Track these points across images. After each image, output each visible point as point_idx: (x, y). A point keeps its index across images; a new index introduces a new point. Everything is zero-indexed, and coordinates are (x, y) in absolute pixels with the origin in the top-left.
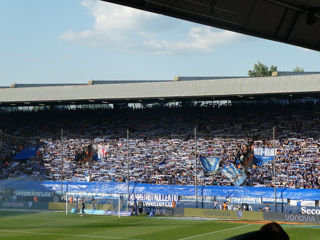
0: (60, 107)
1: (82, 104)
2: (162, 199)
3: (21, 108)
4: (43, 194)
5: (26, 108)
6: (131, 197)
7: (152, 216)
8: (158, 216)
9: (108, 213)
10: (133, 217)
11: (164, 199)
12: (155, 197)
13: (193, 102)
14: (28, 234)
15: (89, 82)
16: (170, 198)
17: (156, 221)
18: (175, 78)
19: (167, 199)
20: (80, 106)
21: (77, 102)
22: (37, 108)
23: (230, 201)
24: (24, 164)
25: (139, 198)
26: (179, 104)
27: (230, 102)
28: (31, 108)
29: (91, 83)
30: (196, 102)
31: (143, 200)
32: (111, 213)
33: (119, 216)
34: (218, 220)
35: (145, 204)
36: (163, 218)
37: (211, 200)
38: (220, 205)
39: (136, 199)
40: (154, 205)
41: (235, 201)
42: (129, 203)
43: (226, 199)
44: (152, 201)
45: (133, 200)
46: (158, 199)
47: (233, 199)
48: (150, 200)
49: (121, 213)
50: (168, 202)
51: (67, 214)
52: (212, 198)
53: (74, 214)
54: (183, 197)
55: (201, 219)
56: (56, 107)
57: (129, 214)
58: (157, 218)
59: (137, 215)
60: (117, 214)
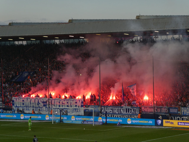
0: (48, 42)
1: (64, 39)
2: (126, 112)
3: (16, 43)
5: (20, 42)
6: (103, 111)
11: (129, 112)
12: (121, 111)
13: (151, 37)
14: (23, 137)
15: (70, 20)
16: (133, 111)
17: (122, 129)
18: (137, 16)
19: (131, 112)
21: (61, 37)
22: (29, 42)
23: (181, 114)
24: (19, 86)
25: (109, 111)
28: (25, 43)
30: (154, 37)
31: (112, 112)
32: (87, 123)
33: (93, 125)
34: (171, 129)
35: (113, 116)
36: (128, 126)
37: (166, 113)
38: (173, 117)
39: (106, 112)
40: (120, 117)
41: (185, 114)
42: (101, 115)
43: (178, 112)
44: (119, 113)
45: (104, 113)
46: (124, 112)
47: (183, 112)
48: (117, 113)
49: (95, 123)
50: (131, 114)
51: (53, 123)
52: (166, 111)
53: (58, 123)
54: (143, 111)
55: (157, 128)
56: (44, 41)
57: (101, 123)
58: (123, 126)
59: (106, 124)
60: (91, 123)
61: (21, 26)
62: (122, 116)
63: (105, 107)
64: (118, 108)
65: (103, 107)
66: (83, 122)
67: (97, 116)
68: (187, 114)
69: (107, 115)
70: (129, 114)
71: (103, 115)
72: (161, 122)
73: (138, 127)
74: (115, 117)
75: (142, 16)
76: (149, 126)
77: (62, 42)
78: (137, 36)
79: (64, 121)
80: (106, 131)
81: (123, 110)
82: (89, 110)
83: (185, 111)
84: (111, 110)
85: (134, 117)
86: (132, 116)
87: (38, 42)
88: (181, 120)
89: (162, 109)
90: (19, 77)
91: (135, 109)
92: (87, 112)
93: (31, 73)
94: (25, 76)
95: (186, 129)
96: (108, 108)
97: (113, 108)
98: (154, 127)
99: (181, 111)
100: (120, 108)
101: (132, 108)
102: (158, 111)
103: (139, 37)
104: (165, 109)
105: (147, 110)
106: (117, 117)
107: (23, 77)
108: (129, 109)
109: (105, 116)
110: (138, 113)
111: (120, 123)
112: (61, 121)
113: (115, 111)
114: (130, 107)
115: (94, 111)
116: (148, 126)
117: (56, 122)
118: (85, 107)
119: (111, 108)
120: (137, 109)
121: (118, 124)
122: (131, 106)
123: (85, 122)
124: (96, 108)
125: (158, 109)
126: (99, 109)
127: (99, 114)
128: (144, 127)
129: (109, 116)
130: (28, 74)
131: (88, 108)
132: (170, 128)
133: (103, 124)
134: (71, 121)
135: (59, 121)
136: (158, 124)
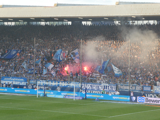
0: (34, 23)
1: (49, 21)
3: (6, 23)
4: (21, 83)
5: (10, 23)
6: (83, 87)
7: (97, 100)
10: (84, 101)
11: (106, 89)
12: (100, 87)
13: (128, 21)
15: (55, 4)
16: (110, 88)
17: (100, 104)
18: (116, 2)
19: (108, 89)
20: (48, 23)
21: (47, 19)
22: (18, 23)
23: (153, 92)
25: (89, 87)
26: (119, 22)
28: (13, 24)
29: (56, 5)
30: (131, 21)
31: (91, 89)
32: (68, 97)
33: (74, 100)
34: (145, 105)
35: (92, 92)
36: (105, 102)
37: (140, 91)
38: (146, 94)
39: (86, 88)
40: (99, 93)
41: (157, 92)
42: (81, 91)
43: (151, 90)
44: (97, 90)
45: (84, 89)
46: (102, 89)
47: (156, 91)
48: (96, 89)
49: (75, 98)
50: (109, 91)
51: (37, 97)
52: (140, 89)
53: (42, 97)
54: (119, 88)
55: (132, 104)
56: (31, 23)
57: (81, 98)
58: (101, 101)
59: (86, 99)
60: (72, 98)
61: (11, 8)
62: (100, 92)
63: (85, 84)
64: (96, 85)
65: (83, 84)
66: (64, 97)
67: (78, 92)
68: (159, 92)
69: (87, 91)
70: (107, 91)
71: (83, 91)
72: (135, 98)
73: (114, 102)
74: (93, 93)
75: (121, 2)
76: (125, 102)
77: (48, 24)
78: (116, 21)
79: (47, 95)
80: (86, 105)
81: (101, 87)
82: (71, 86)
83: (157, 89)
84: (90, 86)
85: (111, 94)
86: (109, 92)
87: (25, 23)
88: (153, 97)
89: (137, 87)
90: (8, 54)
91: (112, 86)
92: (69, 88)
93: (19, 51)
94: (13, 54)
95: (158, 105)
96: (88, 84)
97: (92, 85)
98: (129, 103)
99: (153, 89)
100: (98, 85)
101: (109, 85)
102: (133, 89)
103: (118, 21)
104: (140, 87)
105: (123, 87)
106: (96, 93)
107: (11, 54)
108: (106, 86)
109: (84, 92)
110: (115, 90)
111: (98, 99)
112: (45, 95)
113: (94, 88)
114: (107, 85)
115: (75, 87)
116: (123, 102)
117: (40, 96)
118: (67, 83)
119: (91, 84)
120: (114, 87)
121: (97, 99)
122: (109, 84)
123: (66, 97)
124: (77, 85)
125: (133, 87)
126: (80, 85)
127: (79, 90)
128: (119, 102)
129: (88, 92)
130: (16, 52)
131: (70, 84)
132: (143, 105)
133: (83, 99)
134: (54, 96)
135: (43, 95)
136: (133, 100)
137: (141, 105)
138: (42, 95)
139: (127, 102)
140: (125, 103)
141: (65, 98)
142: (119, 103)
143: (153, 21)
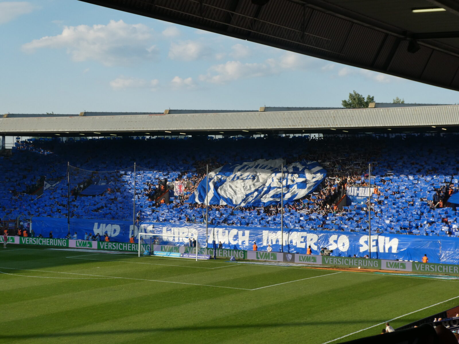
1: (157, 135)
7: (233, 260)
8: (239, 260)
9: (185, 256)
10: (212, 262)
13: (280, 135)
15: (166, 111)
17: (237, 266)
18: (261, 108)
21: (152, 133)
27: (321, 135)
29: (168, 112)
30: (284, 135)
32: (187, 256)
33: (197, 260)
34: (306, 266)
36: (245, 263)
49: (198, 257)
51: (139, 256)
55: (286, 265)
57: (208, 257)
58: (238, 262)
59: (216, 259)
60: (194, 258)
61: (97, 117)
66: (182, 255)
72: (291, 257)
75: (267, 108)
79: (155, 253)
80: (215, 269)
98: (283, 264)
103: (263, 135)
121: (232, 258)
132: (303, 266)
133: (211, 258)
134: (165, 254)
135: (148, 253)
136: (288, 259)
137: (300, 267)
138: (146, 253)
139: (279, 262)
140: (275, 264)
141: (182, 257)
142: (266, 264)
143: (318, 134)
